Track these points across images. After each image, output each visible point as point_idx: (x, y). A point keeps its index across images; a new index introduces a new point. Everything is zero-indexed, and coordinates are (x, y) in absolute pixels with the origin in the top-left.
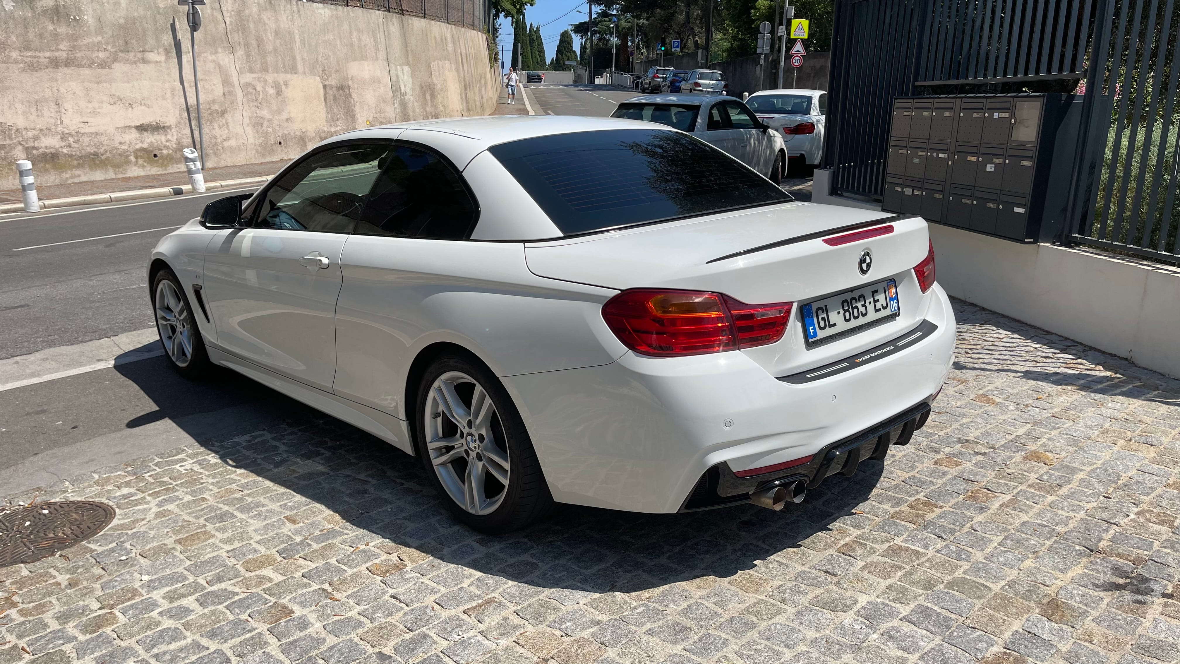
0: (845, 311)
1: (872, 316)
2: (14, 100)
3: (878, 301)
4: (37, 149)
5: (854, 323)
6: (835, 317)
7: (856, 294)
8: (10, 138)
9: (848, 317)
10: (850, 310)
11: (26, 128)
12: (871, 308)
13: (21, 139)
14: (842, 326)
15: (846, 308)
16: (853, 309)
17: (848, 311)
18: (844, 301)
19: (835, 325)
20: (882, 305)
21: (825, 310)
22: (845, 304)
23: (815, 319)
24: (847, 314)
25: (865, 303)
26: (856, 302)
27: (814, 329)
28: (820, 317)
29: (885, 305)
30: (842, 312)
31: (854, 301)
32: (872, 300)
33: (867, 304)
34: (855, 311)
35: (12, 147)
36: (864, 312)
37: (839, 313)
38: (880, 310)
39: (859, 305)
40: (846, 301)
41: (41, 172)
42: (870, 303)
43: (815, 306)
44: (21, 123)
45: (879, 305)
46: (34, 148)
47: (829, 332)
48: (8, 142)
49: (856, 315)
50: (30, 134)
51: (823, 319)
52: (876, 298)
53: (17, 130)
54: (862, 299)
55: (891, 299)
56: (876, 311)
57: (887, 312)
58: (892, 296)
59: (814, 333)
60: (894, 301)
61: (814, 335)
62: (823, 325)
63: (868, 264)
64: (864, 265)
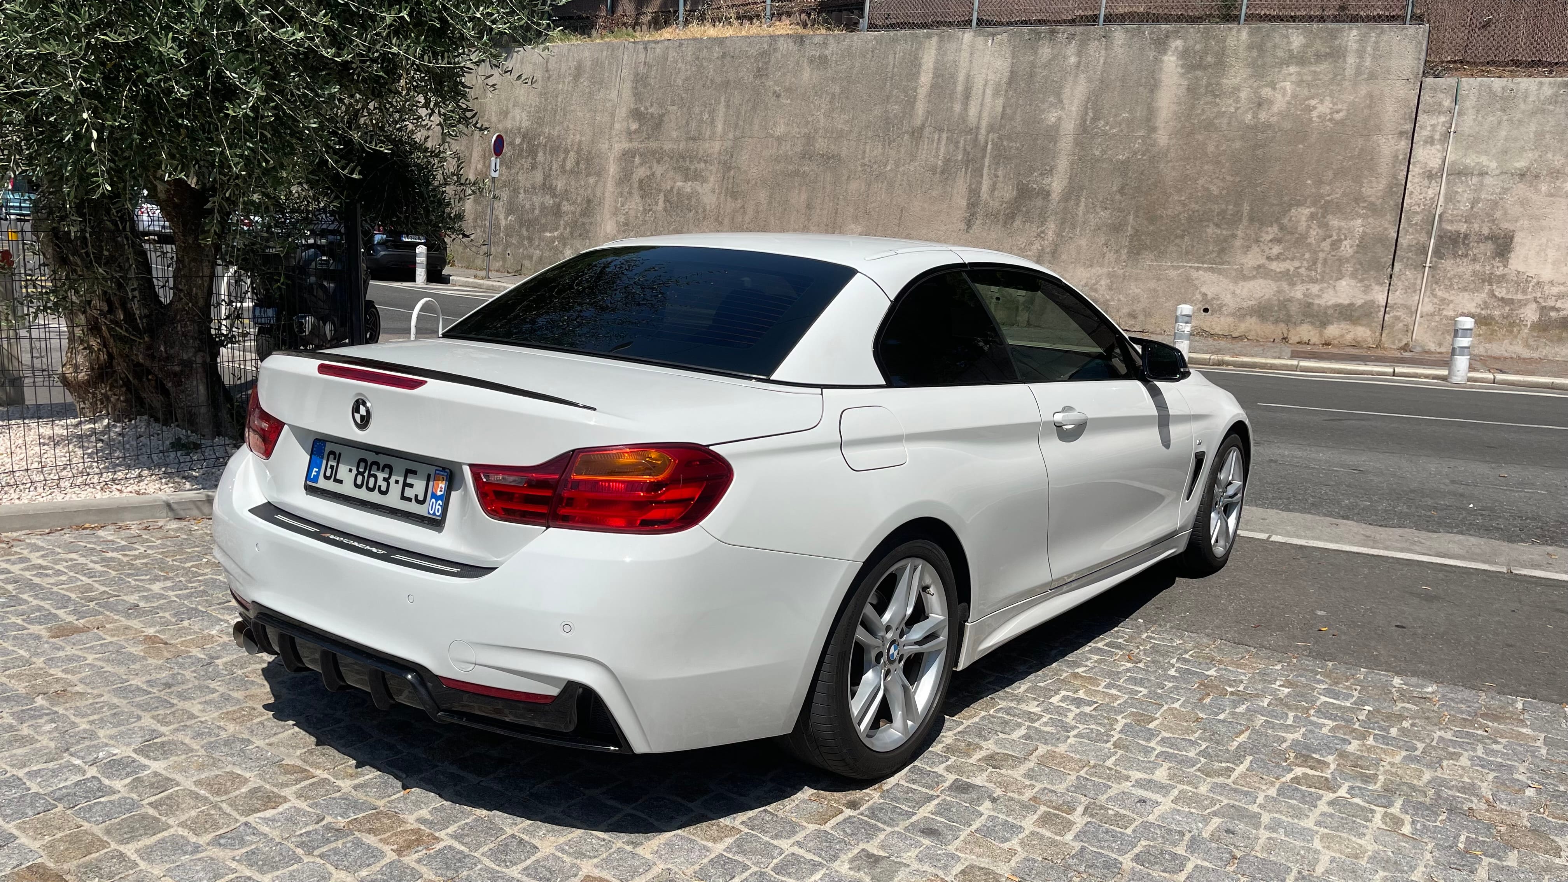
0: (359, 473)
1: (393, 500)
2: (1546, 245)
3: (411, 486)
4: (1557, 310)
5: (363, 494)
6: (345, 472)
7: (383, 460)
8: (1524, 292)
9: (359, 482)
10: (366, 475)
11: (1551, 283)
12: (395, 490)
13: (1539, 295)
14: (347, 488)
15: (361, 470)
16: (370, 476)
17: (362, 474)
18: (362, 460)
19: (341, 482)
20: (416, 496)
21: (338, 458)
22: (362, 464)
23: (324, 462)
24: (360, 478)
25: (390, 477)
26: (378, 469)
27: (318, 473)
28: (330, 463)
29: (421, 498)
30: (355, 471)
31: (374, 467)
32: (401, 480)
33: (392, 481)
34: (372, 480)
35: (1522, 304)
36: (384, 489)
37: (351, 470)
38: (410, 500)
39: (381, 476)
40: (364, 460)
41: (1552, 341)
42: (397, 482)
43: (329, 447)
44: (1547, 274)
45: (409, 493)
46: (1553, 308)
47: (330, 486)
48: (1520, 296)
49: (371, 485)
50: (1555, 290)
51: (332, 467)
52: (409, 481)
53: (1538, 283)
54: (387, 470)
55: (434, 496)
56: (403, 498)
57: (421, 510)
58: (439, 493)
59: (316, 477)
60: (440, 502)
61: (316, 479)
62: (328, 474)
63: (362, 417)
64: (357, 416)
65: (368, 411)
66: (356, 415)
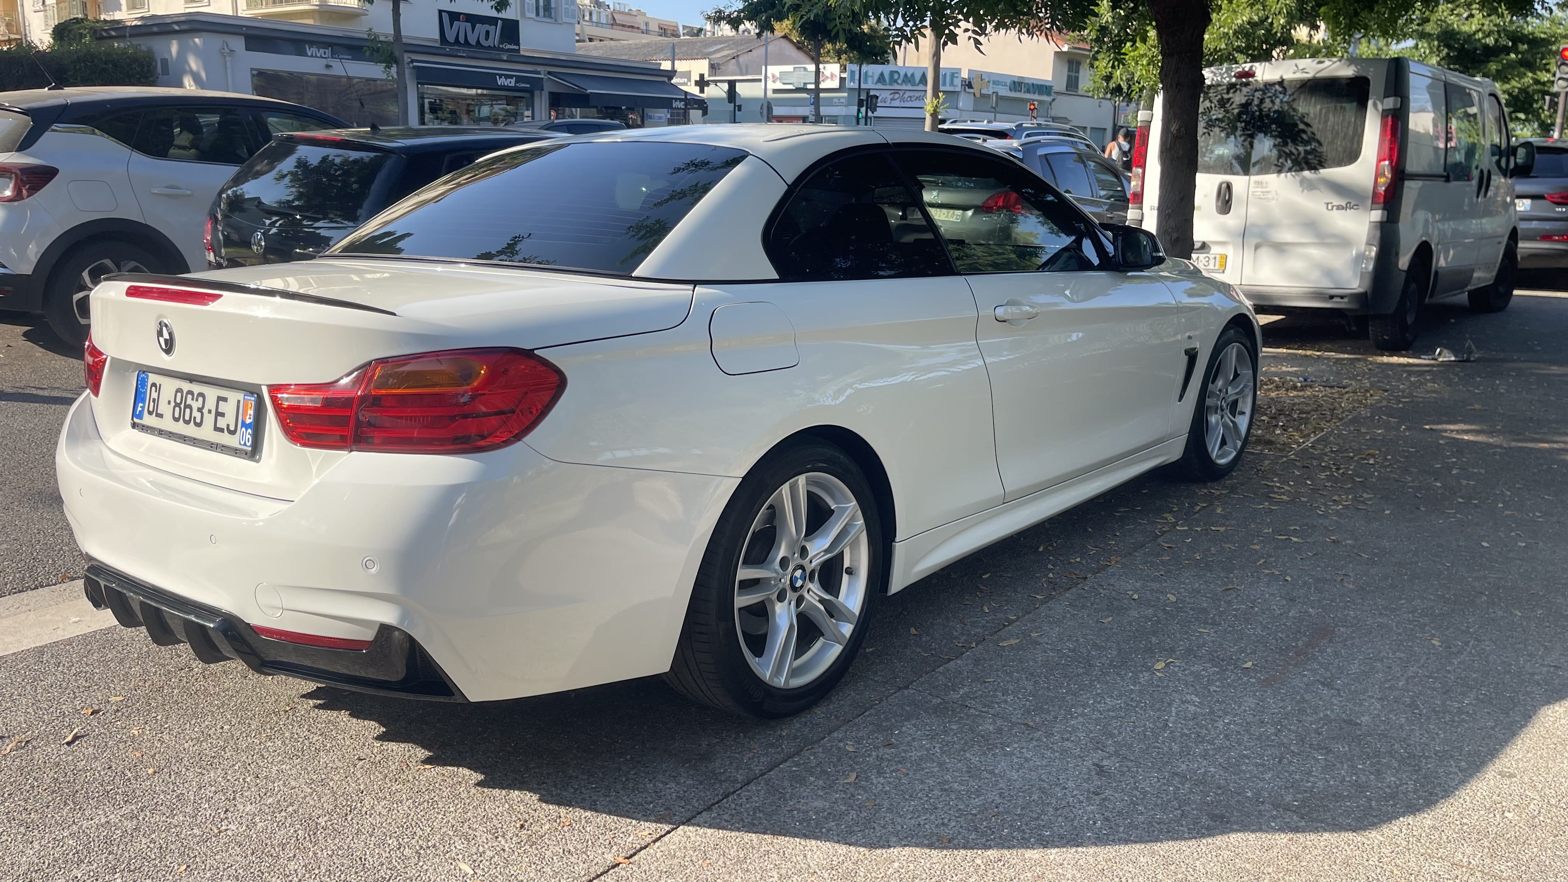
0: (176, 405)
1: (206, 431)
3: (223, 415)
5: (180, 428)
6: (165, 405)
7: (196, 388)
9: (177, 414)
10: (182, 406)
12: (209, 420)
14: (167, 422)
15: (178, 401)
16: (186, 407)
17: (179, 406)
18: (179, 390)
19: (162, 416)
20: (228, 426)
23: (147, 396)
24: (177, 410)
25: (203, 407)
26: (193, 399)
27: (143, 408)
28: (152, 397)
29: (232, 428)
30: (173, 404)
32: (214, 409)
33: (206, 411)
34: (188, 411)
36: (198, 420)
37: (169, 403)
38: (221, 430)
39: (195, 406)
42: (210, 411)
43: (151, 379)
45: (222, 423)
47: (153, 421)
49: (187, 418)
51: (154, 401)
54: (201, 399)
55: (244, 424)
56: (216, 429)
57: (232, 441)
58: (248, 421)
59: (141, 412)
60: (249, 431)
61: (140, 416)
62: (151, 409)
63: (166, 340)
64: (162, 340)
65: (170, 334)
66: (161, 338)
